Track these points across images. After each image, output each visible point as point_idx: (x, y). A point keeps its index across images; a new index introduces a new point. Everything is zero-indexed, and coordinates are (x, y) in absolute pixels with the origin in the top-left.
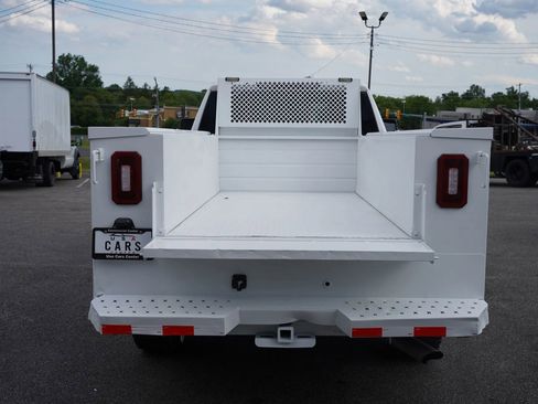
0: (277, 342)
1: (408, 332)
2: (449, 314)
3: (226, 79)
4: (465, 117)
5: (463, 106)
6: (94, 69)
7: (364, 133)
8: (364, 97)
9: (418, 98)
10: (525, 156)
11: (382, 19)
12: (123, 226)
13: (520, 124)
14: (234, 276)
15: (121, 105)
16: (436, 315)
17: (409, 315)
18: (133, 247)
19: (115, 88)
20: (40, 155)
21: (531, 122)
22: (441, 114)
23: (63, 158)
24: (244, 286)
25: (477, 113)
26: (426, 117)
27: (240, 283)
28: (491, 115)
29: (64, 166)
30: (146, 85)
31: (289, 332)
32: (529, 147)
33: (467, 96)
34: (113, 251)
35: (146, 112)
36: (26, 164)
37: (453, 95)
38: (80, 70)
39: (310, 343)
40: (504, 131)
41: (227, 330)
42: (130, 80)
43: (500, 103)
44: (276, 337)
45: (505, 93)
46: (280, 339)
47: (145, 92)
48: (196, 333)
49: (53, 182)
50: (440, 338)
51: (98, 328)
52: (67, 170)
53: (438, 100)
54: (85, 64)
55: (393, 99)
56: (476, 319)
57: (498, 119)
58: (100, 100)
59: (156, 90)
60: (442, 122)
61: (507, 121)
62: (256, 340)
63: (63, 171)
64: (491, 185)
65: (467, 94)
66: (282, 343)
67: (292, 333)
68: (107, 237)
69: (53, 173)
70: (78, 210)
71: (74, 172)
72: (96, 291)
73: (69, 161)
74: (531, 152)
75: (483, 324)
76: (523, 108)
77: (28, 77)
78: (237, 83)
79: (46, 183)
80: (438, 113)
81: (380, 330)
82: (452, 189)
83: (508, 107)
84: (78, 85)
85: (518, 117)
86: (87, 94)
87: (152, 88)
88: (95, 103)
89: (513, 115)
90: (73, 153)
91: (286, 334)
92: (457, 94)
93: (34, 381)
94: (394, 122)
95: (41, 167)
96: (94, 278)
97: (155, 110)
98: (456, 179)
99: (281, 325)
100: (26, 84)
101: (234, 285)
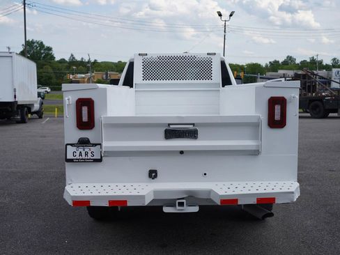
0: (176, 209)
1: (253, 201)
2: (277, 190)
3: (139, 55)
4: (284, 76)
5: (282, 69)
6: (49, 49)
7: (223, 86)
8: (223, 64)
9: (254, 65)
10: (321, 99)
11: (231, 15)
12: (84, 142)
13: (318, 79)
14: (150, 171)
15: (68, 72)
16: (269, 190)
17: (253, 191)
18: (90, 155)
19: (63, 61)
20: (19, 103)
21: (325, 79)
22: (269, 74)
23: (33, 105)
24: (156, 176)
25: (291, 73)
26: (259, 76)
27: (154, 174)
28: (300, 74)
29: (33, 110)
30: (82, 59)
31: (183, 203)
32: (323, 94)
33: (285, 63)
34: (78, 157)
35: (83, 76)
36: (10, 109)
37: (276, 62)
38: (40, 49)
39: (195, 209)
40: (307, 84)
41: (147, 202)
42: (72, 55)
43: (305, 67)
44: (175, 206)
45: (308, 60)
46: (178, 208)
47: (82, 63)
48: (129, 204)
49: (27, 120)
50: (272, 204)
51: (70, 203)
52: (35, 113)
53: (267, 65)
54: (44, 46)
55: (238, 66)
56: (293, 193)
57: (304, 76)
58: (53, 69)
59: (89, 62)
60: (269, 79)
61: (310, 78)
62: (164, 208)
63: (32, 113)
64: (300, 117)
65: (284, 61)
66: (179, 210)
67: (185, 204)
68: (74, 149)
69: (27, 115)
70: (45, 137)
71: (39, 114)
72: (68, 181)
73: (36, 107)
74: (325, 96)
75: (297, 196)
76: (319, 70)
77: (10, 55)
78: (146, 57)
79: (23, 121)
80: (267, 73)
81: (236, 200)
82: (277, 117)
83: (310, 69)
84: (39, 59)
85: (316, 75)
86: (45, 65)
87: (87, 61)
88: (50, 70)
89: (313, 74)
90: (39, 102)
91: (181, 204)
92: (278, 62)
93: (29, 237)
94: (241, 79)
95: (19, 111)
96: (66, 173)
97: (89, 74)
98: (279, 111)
99: (178, 199)
100: (9, 59)
101: (150, 176)
